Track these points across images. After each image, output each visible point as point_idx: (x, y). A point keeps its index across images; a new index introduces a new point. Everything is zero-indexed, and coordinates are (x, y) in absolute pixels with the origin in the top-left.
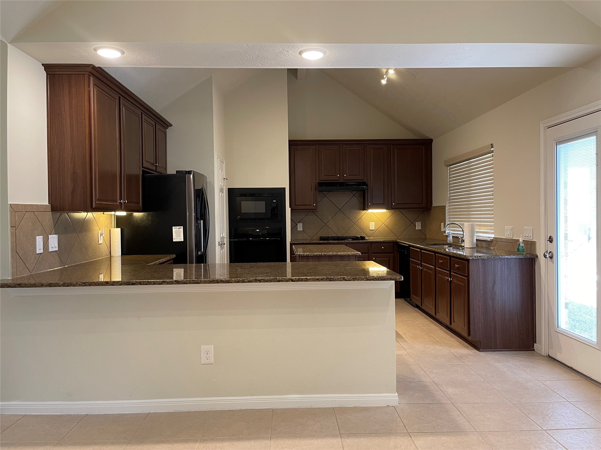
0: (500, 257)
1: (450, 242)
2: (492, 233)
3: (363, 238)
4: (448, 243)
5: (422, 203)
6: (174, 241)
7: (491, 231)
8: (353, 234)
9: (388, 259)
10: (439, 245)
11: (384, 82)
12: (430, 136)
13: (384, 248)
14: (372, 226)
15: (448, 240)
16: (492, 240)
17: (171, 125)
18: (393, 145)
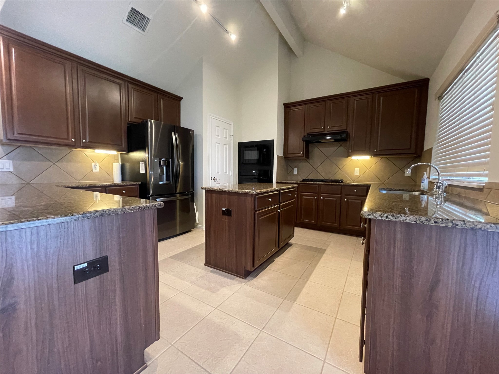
0: (456, 225)
1: (424, 188)
2: (486, 176)
3: (341, 181)
4: (421, 189)
5: (410, 149)
6: (141, 172)
7: (485, 172)
8: (338, 178)
9: (360, 201)
10: (408, 191)
11: (342, 12)
12: (426, 76)
13: (356, 191)
14: (357, 171)
15: (422, 185)
16: (482, 187)
17: (182, 98)
18: (378, 93)
